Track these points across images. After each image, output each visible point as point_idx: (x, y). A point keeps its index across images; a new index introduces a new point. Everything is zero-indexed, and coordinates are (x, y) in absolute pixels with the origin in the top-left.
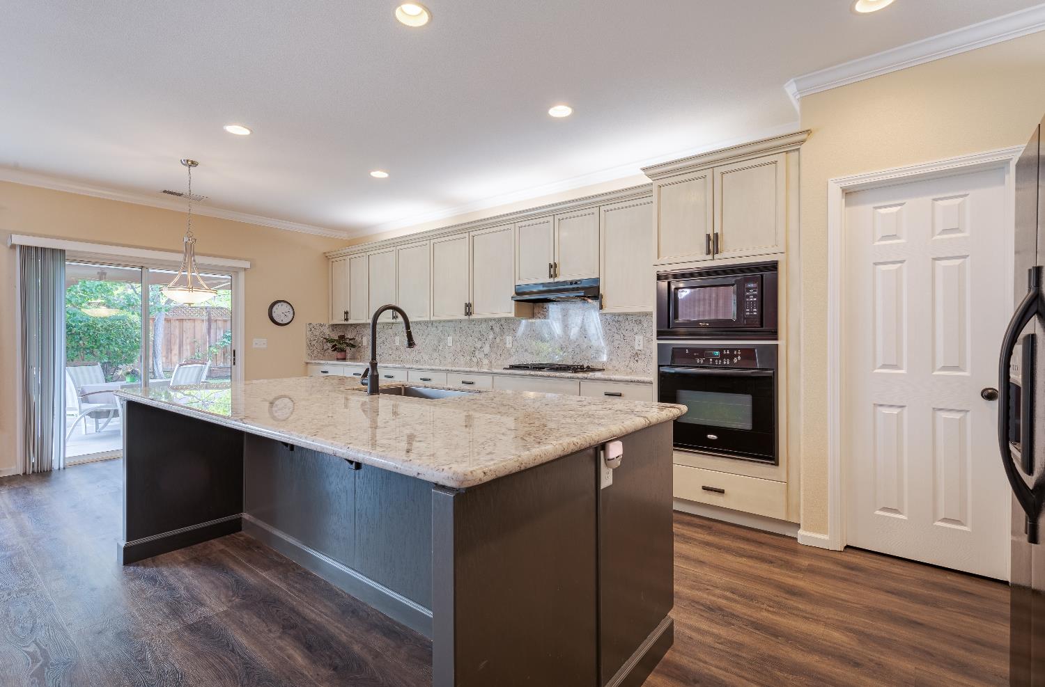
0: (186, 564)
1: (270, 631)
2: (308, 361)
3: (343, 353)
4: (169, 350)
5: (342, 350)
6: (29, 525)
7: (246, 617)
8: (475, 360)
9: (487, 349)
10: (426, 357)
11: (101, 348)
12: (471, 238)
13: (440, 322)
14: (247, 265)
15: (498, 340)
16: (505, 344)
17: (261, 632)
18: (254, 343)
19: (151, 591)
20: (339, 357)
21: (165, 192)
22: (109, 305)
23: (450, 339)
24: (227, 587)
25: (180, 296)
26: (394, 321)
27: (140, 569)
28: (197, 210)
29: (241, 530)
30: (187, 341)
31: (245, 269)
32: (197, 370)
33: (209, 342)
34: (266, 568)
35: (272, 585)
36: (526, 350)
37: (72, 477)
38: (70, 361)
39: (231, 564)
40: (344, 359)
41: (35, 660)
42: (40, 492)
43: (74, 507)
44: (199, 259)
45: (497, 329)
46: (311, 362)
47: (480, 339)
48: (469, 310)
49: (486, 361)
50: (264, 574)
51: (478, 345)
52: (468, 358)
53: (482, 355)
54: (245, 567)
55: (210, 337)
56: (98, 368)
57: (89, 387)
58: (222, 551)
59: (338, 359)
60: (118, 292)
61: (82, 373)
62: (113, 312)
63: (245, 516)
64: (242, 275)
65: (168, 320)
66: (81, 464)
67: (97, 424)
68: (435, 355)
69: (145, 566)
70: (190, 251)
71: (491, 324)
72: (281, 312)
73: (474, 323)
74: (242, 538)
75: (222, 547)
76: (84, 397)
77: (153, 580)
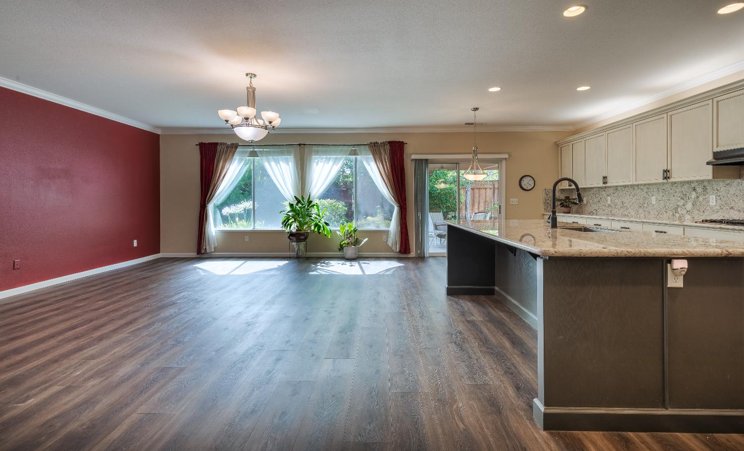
0: (469, 301)
1: (498, 332)
2: (544, 213)
3: (568, 208)
4: (473, 205)
5: (567, 207)
6: (418, 275)
7: (489, 325)
8: (677, 215)
9: (689, 206)
10: (633, 213)
11: (443, 204)
12: (669, 117)
13: (645, 185)
14: (506, 156)
15: (701, 199)
16: (709, 202)
17: (494, 332)
18: (511, 202)
19: (455, 306)
20: (565, 211)
21: (466, 124)
22: (445, 182)
23: (653, 198)
24: (484, 313)
25: (471, 177)
26: (604, 185)
27: (452, 298)
28: (478, 130)
29: (494, 295)
30: (482, 201)
31: (506, 159)
32: (483, 216)
33: (494, 202)
34: (502, 311)
35: (503, 318)
36: (732, 208)
37: (431, 261)
38: (431, 210)
39: (487, 306)
40: (569, 213)
41: (420, 313)
42: (421, 264)
43: (432, 272)
44: (480, 156)
45: (699, 190)
46: (546, 213)
47: (682, 198)
48: (666, 174)
49: (688, 217)
50: (501, 314)
51: (681, 203)
52: (671, 213)
53: (684, 212)
54: (492, 308)
55: (494, 198)
56: (441, 214)
57: (438, 223)
58: (484, 301)
59: (564, 213)
60: (450, 175)
61: (435, 215)
62: (448, 186)
63: (496, 288)
64: (504, 163)
65: (473, 189)
66: (434, 257)
67: (441, 240)
68: (641, 211)
69: (454, 297)
70: (475, 153)
71: (693, 185)
72: (527, 183)
73: (676, 185)
74: (494, 298)
75: (485, 299)
76: (436, 227)
77: (457, 303)
